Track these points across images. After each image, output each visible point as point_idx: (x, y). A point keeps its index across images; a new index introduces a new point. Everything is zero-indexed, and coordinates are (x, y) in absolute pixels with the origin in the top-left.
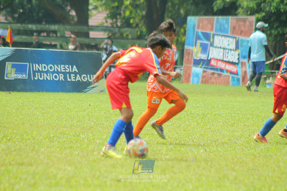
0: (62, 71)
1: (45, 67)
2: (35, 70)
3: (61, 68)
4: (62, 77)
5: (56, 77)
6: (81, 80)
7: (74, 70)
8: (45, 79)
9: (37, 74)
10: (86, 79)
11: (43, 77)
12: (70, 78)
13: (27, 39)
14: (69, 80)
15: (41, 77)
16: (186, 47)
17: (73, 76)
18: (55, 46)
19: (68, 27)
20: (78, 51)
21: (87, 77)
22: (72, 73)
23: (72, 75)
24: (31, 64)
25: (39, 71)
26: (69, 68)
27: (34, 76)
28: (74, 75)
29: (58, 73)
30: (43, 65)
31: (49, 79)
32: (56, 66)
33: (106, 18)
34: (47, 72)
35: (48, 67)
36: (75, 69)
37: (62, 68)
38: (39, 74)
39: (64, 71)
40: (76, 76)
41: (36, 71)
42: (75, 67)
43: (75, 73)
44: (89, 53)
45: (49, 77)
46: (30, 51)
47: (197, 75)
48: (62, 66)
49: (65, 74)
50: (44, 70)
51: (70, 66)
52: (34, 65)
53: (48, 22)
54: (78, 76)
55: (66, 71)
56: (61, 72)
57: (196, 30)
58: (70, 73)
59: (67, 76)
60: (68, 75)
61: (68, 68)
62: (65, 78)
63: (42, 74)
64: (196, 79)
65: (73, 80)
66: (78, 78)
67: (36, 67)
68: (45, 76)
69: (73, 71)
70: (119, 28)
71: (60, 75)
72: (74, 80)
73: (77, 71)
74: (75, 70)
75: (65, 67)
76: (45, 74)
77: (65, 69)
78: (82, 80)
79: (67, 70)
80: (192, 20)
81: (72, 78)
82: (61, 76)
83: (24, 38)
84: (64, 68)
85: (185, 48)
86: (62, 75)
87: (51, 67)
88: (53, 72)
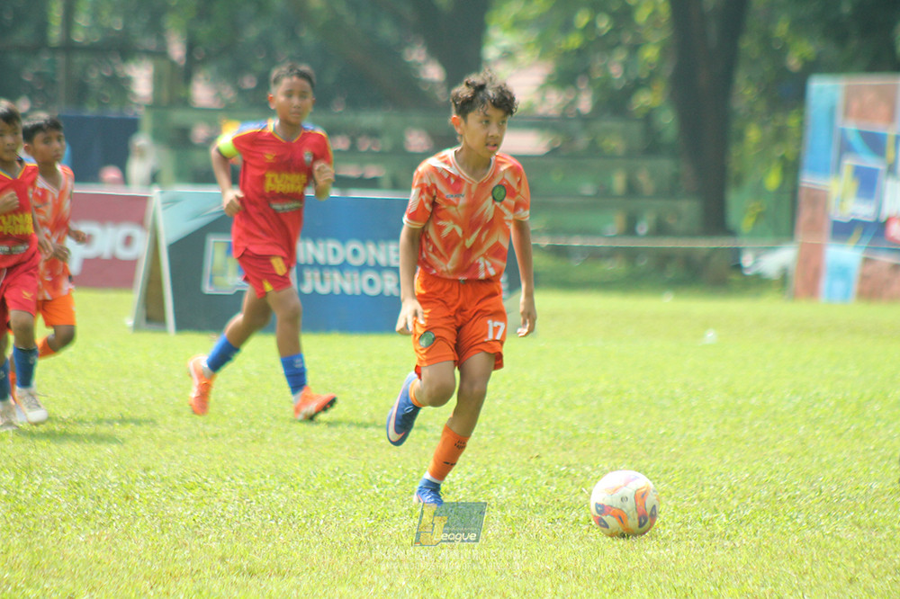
0: (394, 263)
1: (335, 251)
2: (302, 261)
3: (388, 253)
4: (390, 284)
5: (371, 282)
8: (337, 291)
9: (308, 274)
11: (328, 283)
15: (323, 284)
16: (808, 180)
18: (372, 183)
25: (316, 265)
27: (301, 280)
29: (378, 268)
30: (332, 244)
31: (348, 290)
32: (371, 248)
33: (543, 88)
34: (343, 267)
35: (345, 253)
37: (393, 256)
38: (317, 275)
41: (307, 266)
47: (842, 272)
48: (393, 247)
50: (333, 261)
53: (354, 104)
56: (389, 268)
57: (840, 122)
63: (327, 274)
64: (839, 286)
67: (308, 250)
68: (336, 283)
70: (585, 120)
71: (386, 277)
76: (336, 276)
80: (825, 90)
82: (389, 281)
85: (805, 185)
86: (394, 277)
87: (355, 252)
88: (363, 268)
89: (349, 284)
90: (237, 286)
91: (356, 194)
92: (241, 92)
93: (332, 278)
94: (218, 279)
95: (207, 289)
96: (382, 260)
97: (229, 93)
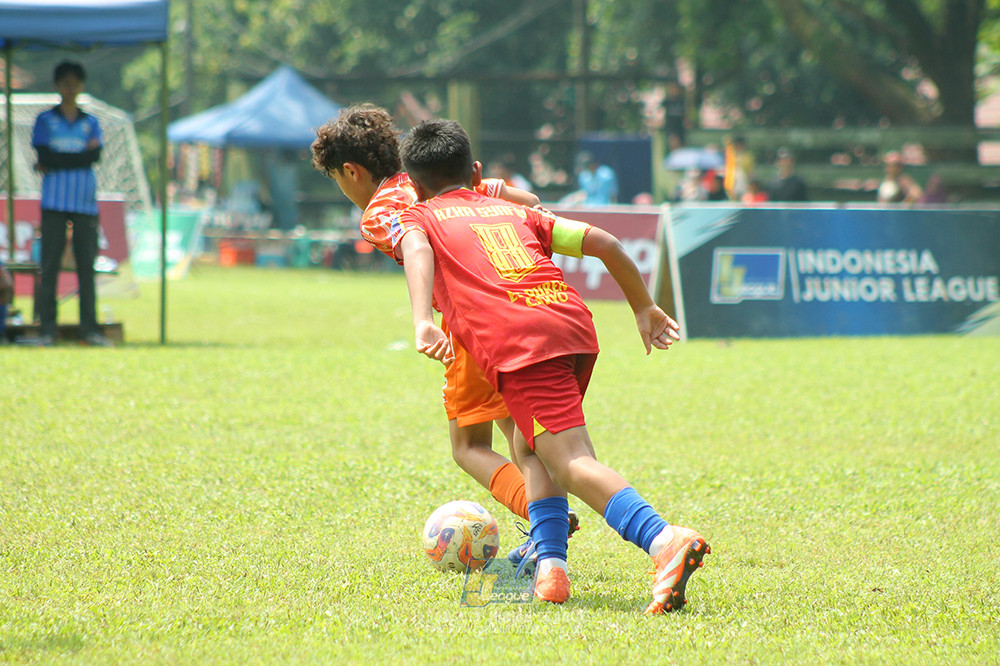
0: (890, 270)
1: (834, 261)
2: (803, 270)
3: (884, 261)
4: (886, 290)
5: (869, 289)
6: (946, 299)
7: (924, 267)
8: (836, 298)
9: (809, 282)
10: (963, 292)
11: (828, 290)
12: (913, 289)
14: (909, 296)
15: (823, 291)
17: (923, 286)
21: (967, 287)
22: (920, 275)
23: (920, 282)
24: (791, 254)
25: (816, 274)
26: (908, 259)
27: (803, 288)
28: (925, 282)
29: (876, 276)
30: (829, 254)
31: (847, 297)
34: (842, 275)
35: (843, 262)
36: (928, 262)
37: (888, 263)
38: (818, 283)
39: (893, 271)
40: (930, 286)
41: (807, 275)
42: (927, 255)
43: (929, 276)
44: (972, 214)
46: (786, 213)
48: (888, 255)
49: (897, 279)
50: (832, 270)
51: (913, 256)
52: (801, 254)
53: (853, 122)
54: (938, 283)
55: (902, 270)
56: (885, 275)
58: (912, 276)
59: (902, 284)
60: (906, 284)
61: (907, 261)
62: (899, 290)
63: (827, 282)
65: (922, 298)
66: (938, 290)
67: (808, 260)
68: (836, 290)
69: (922, 271)
71: (883, 282)
72: (926, 298)
73: (936, 271)
74: (928, 267)
75: (894, 259)
76: (836, 283)
77: (899, 265)
78: (950, 298)
79: (902, 266)
81: (920, 290)
82: (885, 287)
84: (893, 263)
86: (889, 283)
87: (853, 261)
88: (861, 275)
89: (848, 291)
90: (743, 295)
91: (853, 206)
92: (748, 113)
93: (832, 286)
94: (725, 289)
95: (716, 299)
96: (879, 268)
97: (736, 115)
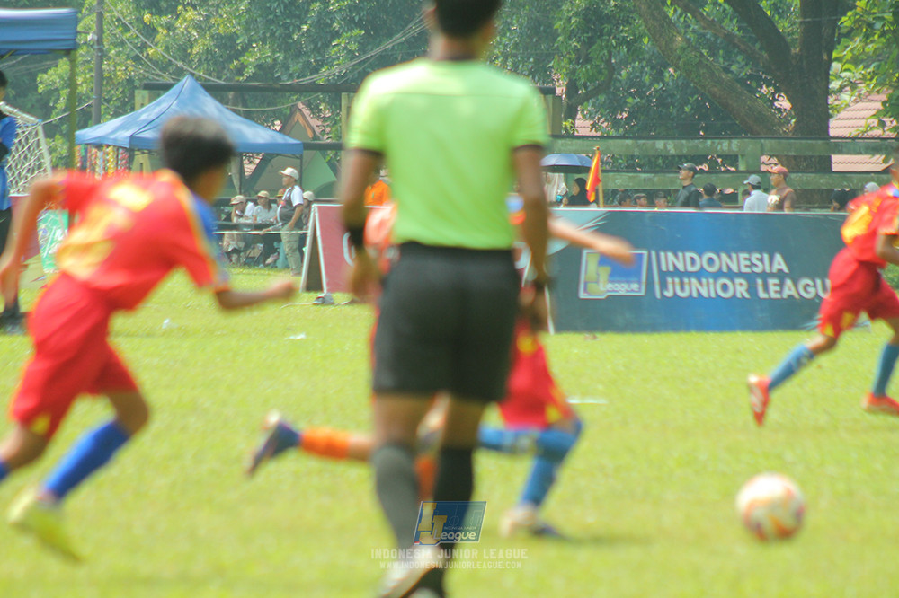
0: (744, 270)
1: (693, 260)
2: (664, 269)
3: (739, 261)
4: (741, 289)
5: (725, 287)
6: (797, 296)
7: (776, 267)
8: (695, 295)
9: (670, 280)
10: (812, 290)
11: (687, 288)
12: (766, 289)
13: (650, 179)
14: (762, 295)
15: (682, 289)
17: (775, 285)
19: (768, 143)
20: (786, 212)
21: (815, 286)
22: (772, 275)
23: (772, 281)
24: (653, 254)
25: (676, 272)
26: (761, 260)
27: (664, 286)
28: (777, 281)
29: (731, 275)
30: (689, 255)
31: (705, 293)
32: (724, 256)
33: (879, 113)
34: (699, 275)
35: (702, 261)
36: (780, 263)
37: (743, 263)
38: (677, 280)
39: (748, 270)
40: (781, 285)
41: (668, 273)
42: (778, 257)
43: (780, 275)
44: (821, 217)
45: (705, 288)
46: (649, 215)
48: (743, 255)
49: (750, 278)
50: (690, 269)
51: (766, 257)
52: (662, 254)
53: (714, 133)
54: (789, 282)
55: (755, 270)
56: (741, 275)
58: (765, 276)
59: (756, 283)
60: (759, 281)
61: (760, 262)
62: (752, 289)
63: (686, 280)
65: (774, 295)
66: (789, 289)
67: (669, 260)
68: (694, 288)
69: (775, 271)
71: (738, 281)
72: (778, 296)
73: (786, 270)
74: (780, 267)
75: (749, 259)
76: (694, 281)
77: (753, 264)
78: (800, 295)
79: (756, 265)
81: (772, 289)
82: (741, 284)
83: (643, 179)
84: (748, 263)
86: (743, 282)
87: (711, 261)
88: (718, 274)
89: (707, 289)
90: (608, 291)
92: (616, 124)
93: (690, 283)
94: (592, 286)
95: (582, 295)
96: (734, 267)
